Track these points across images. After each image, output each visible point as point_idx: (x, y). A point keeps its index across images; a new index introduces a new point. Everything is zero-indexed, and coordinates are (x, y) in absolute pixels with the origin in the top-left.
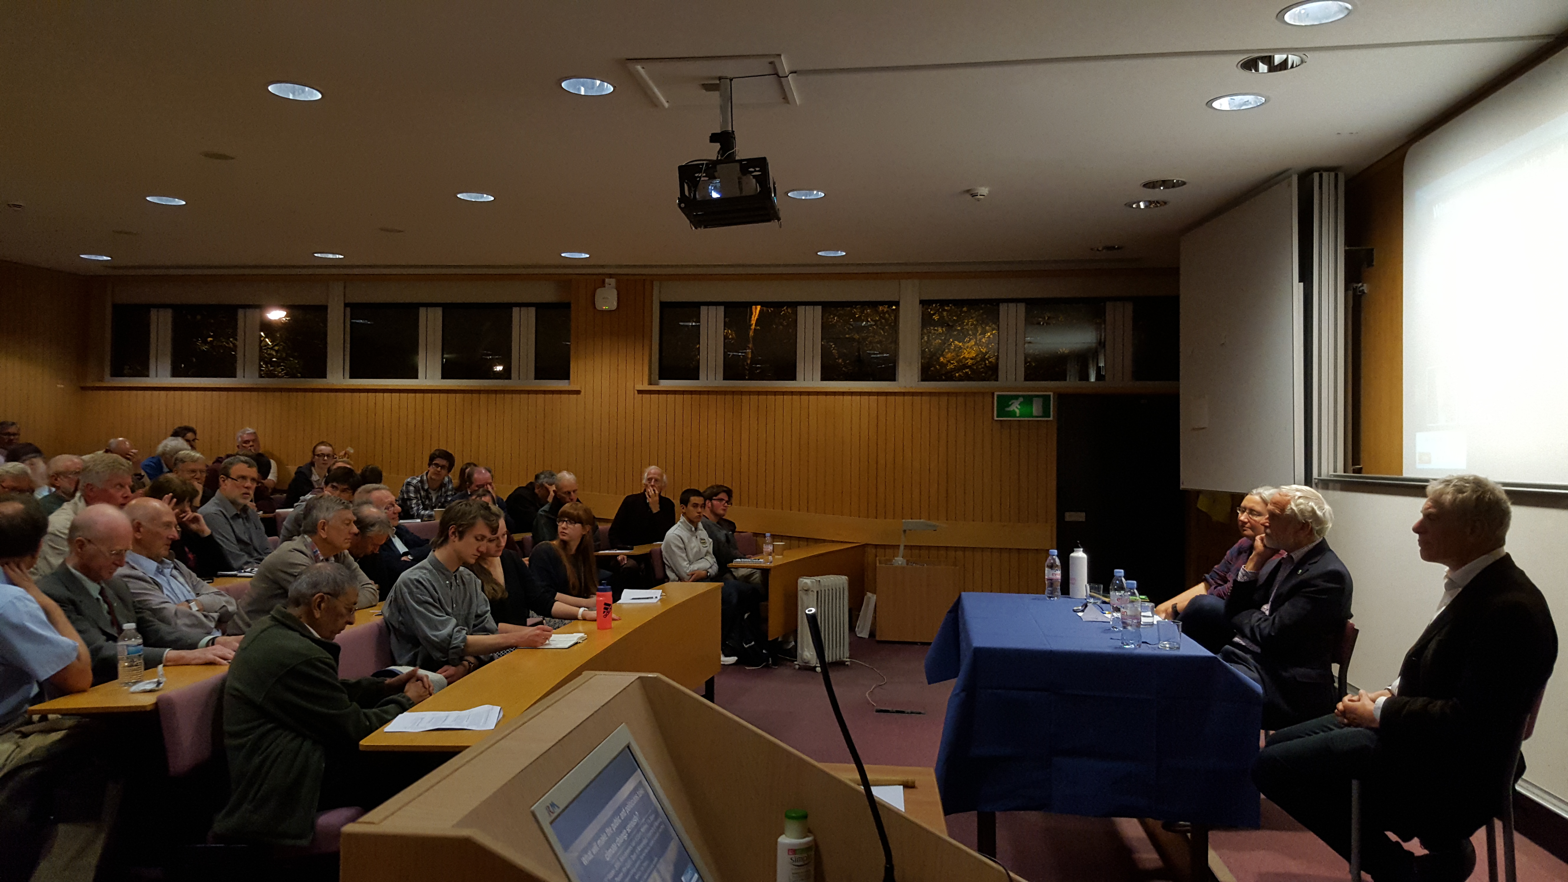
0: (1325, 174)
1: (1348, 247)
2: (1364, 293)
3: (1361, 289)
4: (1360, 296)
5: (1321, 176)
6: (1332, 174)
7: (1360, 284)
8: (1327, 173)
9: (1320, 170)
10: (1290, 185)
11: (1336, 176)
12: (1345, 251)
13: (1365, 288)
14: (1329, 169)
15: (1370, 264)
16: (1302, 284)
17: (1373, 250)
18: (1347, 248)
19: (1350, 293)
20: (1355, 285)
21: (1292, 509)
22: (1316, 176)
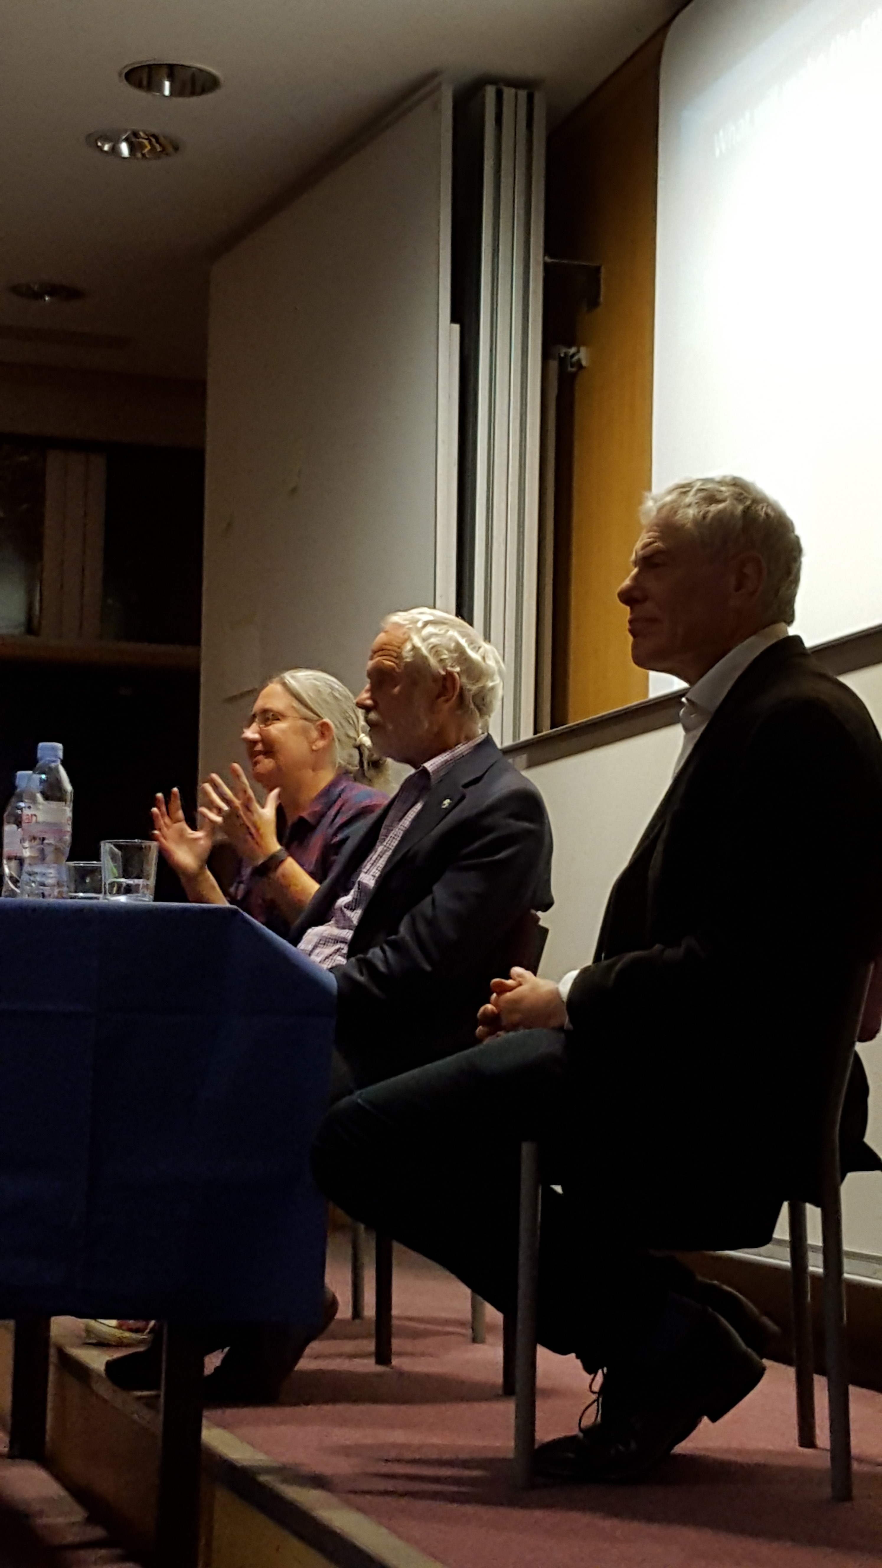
0: (509, 93)
1: (551, 256)
2: (580, 366)
3: (576, 358)
4: (574, 376)
5: (499, 95)
6: (523, 94)
7: (573, 350)
8: (513, 90)
9: (500, 82)
10: (436, 108)
11: (530, 98)
12: (546, 266)
13: (584, 355)
14: (517, 84)
15: (594, 303)
16: (457, 327)
17: (598, 269)
18: (548, 260)
19: (554, 365)
20: (563, 351)
21: (414, 648)
22: (490, 92)
